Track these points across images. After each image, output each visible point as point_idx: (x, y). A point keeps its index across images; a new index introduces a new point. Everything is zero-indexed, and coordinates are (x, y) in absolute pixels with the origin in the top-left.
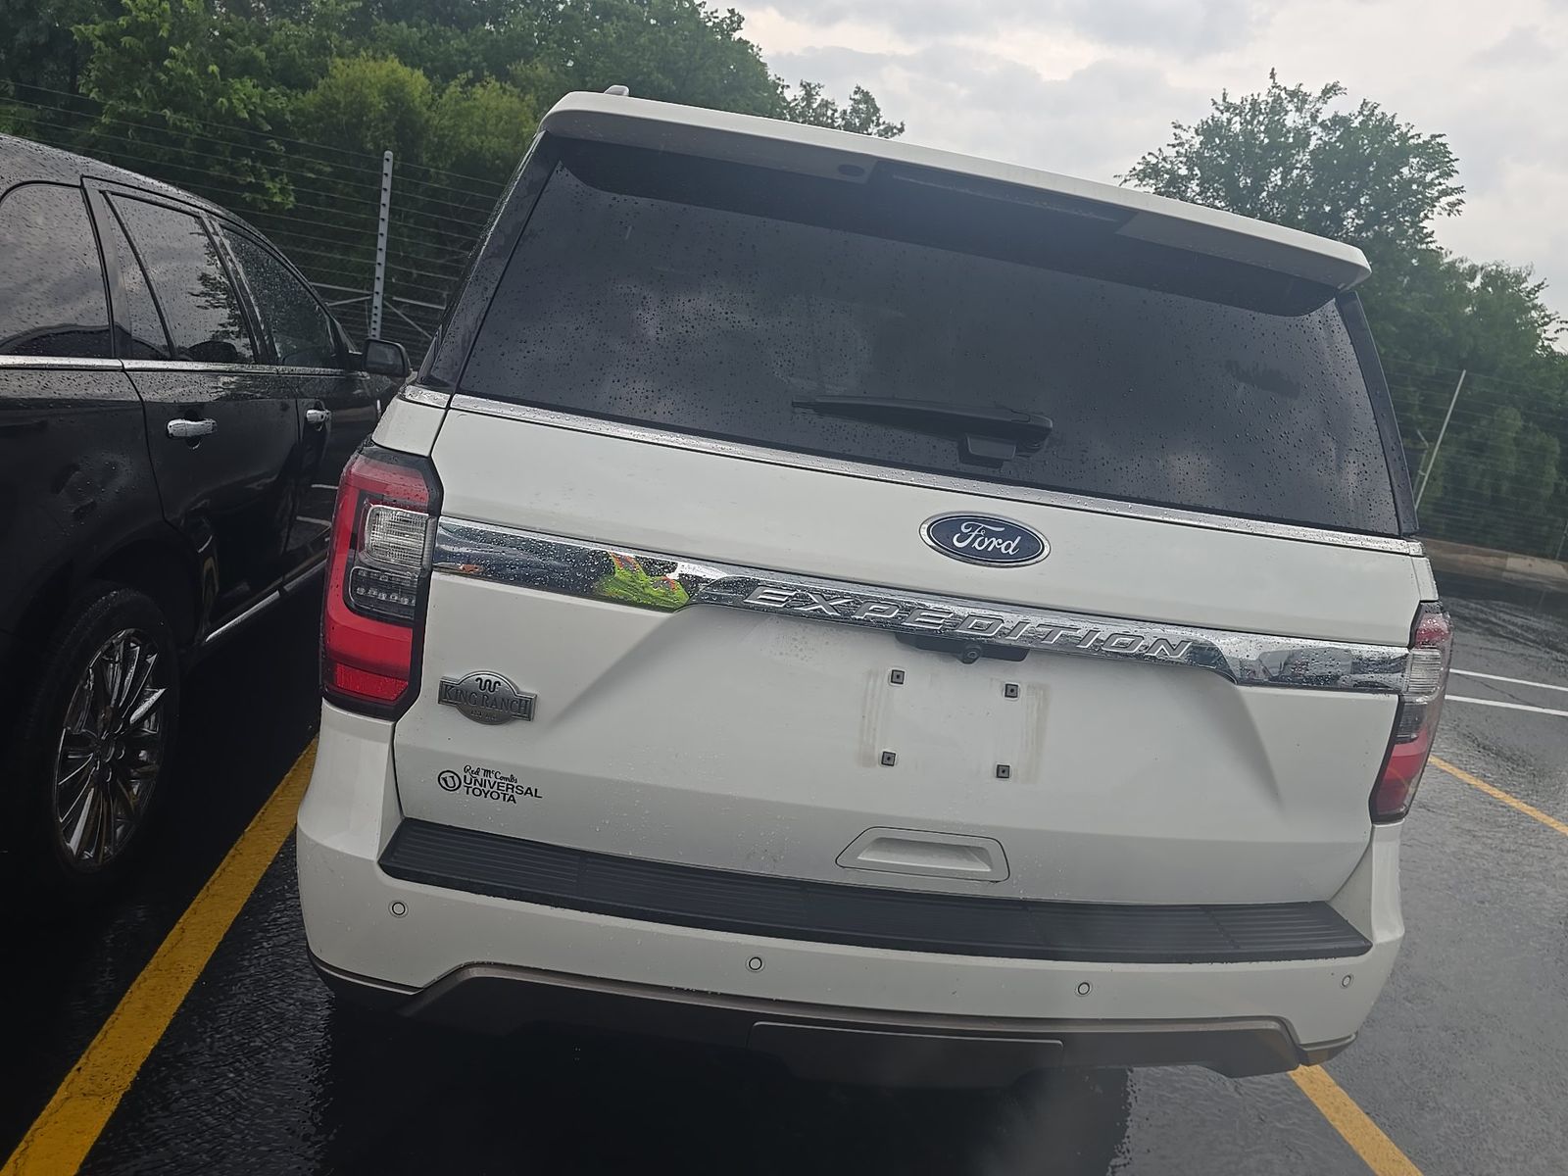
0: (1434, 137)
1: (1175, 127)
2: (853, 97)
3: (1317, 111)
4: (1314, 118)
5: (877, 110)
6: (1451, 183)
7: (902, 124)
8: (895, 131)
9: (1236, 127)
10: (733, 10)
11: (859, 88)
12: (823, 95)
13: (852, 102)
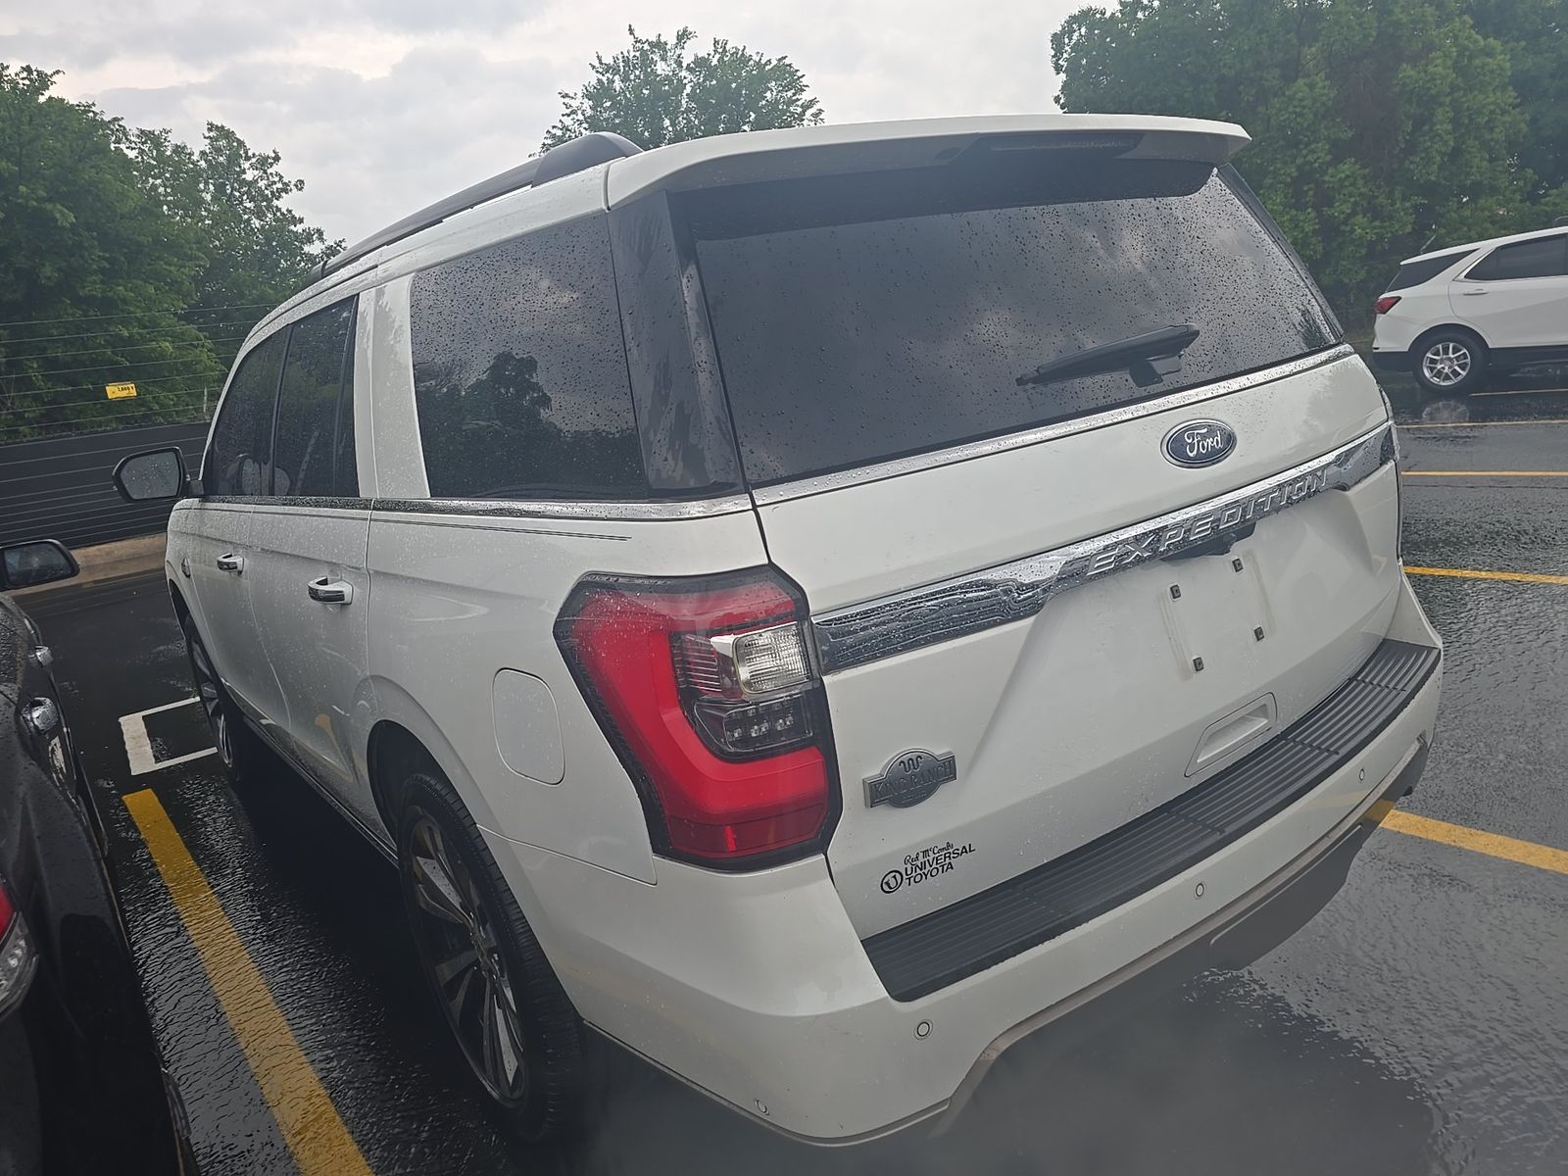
0: (780, 60)
1: (563, 97)
2: (207, 135)
3: (679, 57)
4: (679, 64)
5: (241, 143)
6: (805, 97)
7: (274, 152)
8: (270, 161)
9: (618, 85)
10: (28, 67)
11: (211, 124)
12: (174, 139)
13: (208, 141)
